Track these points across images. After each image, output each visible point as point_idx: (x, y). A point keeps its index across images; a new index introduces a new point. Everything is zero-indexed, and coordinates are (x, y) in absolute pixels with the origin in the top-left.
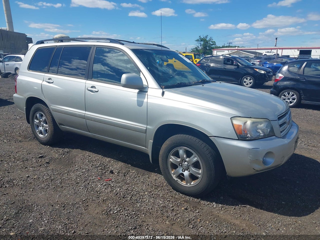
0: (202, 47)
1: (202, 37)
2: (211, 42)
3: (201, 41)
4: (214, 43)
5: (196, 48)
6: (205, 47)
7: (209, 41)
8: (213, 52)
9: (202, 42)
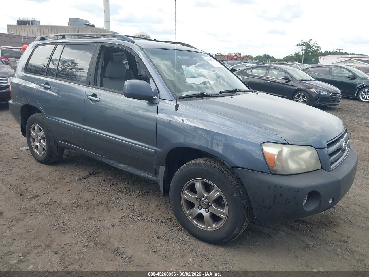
0: (303, 52)
1: (304, 41)
2: (314, 47)
3: (303, 45)
4: (319, 48)
5: (296, 54)
6: (306, 52)
7: (313, 46)
8: (319, 59)
9: (304, 47)
